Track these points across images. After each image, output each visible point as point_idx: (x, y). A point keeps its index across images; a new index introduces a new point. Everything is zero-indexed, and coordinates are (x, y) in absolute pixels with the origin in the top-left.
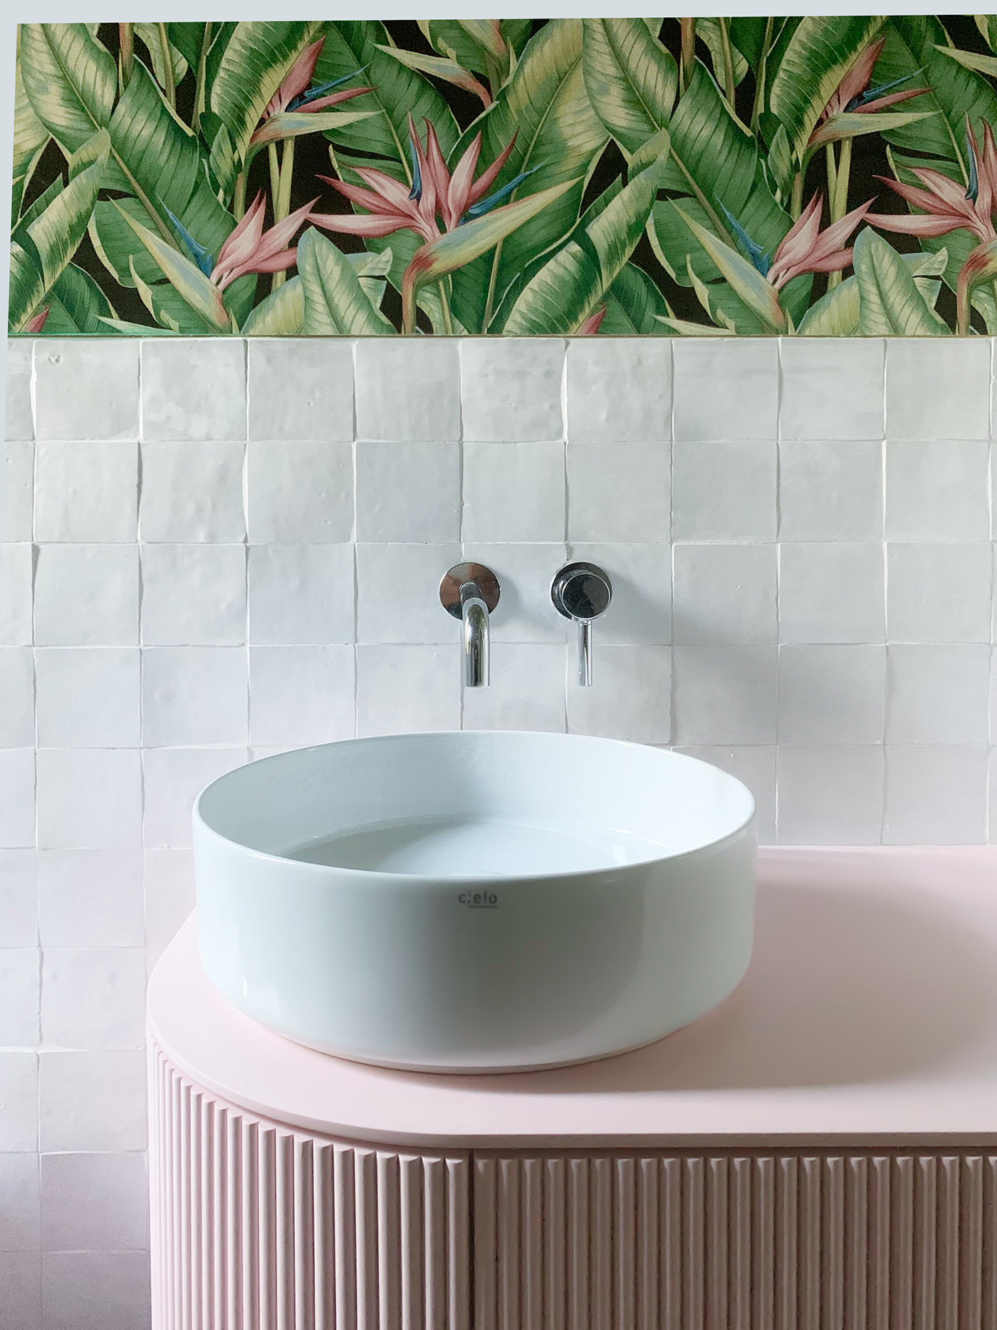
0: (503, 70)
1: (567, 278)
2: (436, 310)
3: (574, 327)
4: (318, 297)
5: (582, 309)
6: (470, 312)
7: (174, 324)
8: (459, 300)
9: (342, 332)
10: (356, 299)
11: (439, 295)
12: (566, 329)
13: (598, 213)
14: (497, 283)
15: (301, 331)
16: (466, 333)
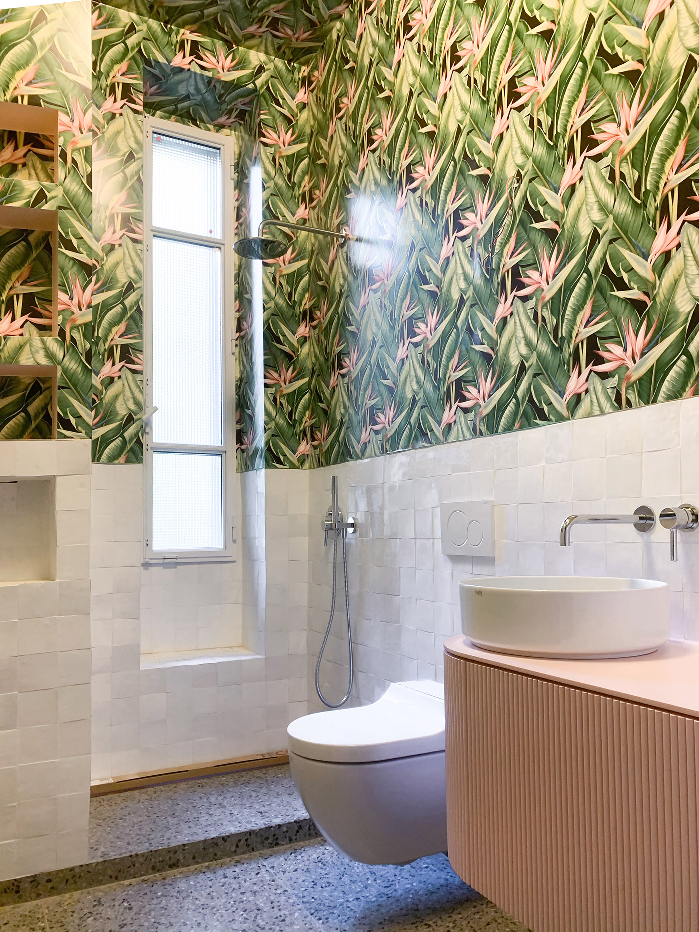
0: (654, 287)
1: (681, 372)
2: (633, 397)
3: (684, 394)
4: (595, 400)
5: (687, 386)
6: (645, 396)
7: (553, 419)
8: (641, 391)
9: (602, 413)
10: (606, 398)
11: (634, 391)
12: (681, 396)
13: (692, 339)
14: (654, 381)
15: (590, 415)
16: (644, 405)
